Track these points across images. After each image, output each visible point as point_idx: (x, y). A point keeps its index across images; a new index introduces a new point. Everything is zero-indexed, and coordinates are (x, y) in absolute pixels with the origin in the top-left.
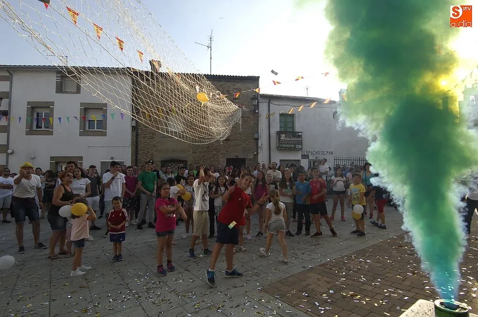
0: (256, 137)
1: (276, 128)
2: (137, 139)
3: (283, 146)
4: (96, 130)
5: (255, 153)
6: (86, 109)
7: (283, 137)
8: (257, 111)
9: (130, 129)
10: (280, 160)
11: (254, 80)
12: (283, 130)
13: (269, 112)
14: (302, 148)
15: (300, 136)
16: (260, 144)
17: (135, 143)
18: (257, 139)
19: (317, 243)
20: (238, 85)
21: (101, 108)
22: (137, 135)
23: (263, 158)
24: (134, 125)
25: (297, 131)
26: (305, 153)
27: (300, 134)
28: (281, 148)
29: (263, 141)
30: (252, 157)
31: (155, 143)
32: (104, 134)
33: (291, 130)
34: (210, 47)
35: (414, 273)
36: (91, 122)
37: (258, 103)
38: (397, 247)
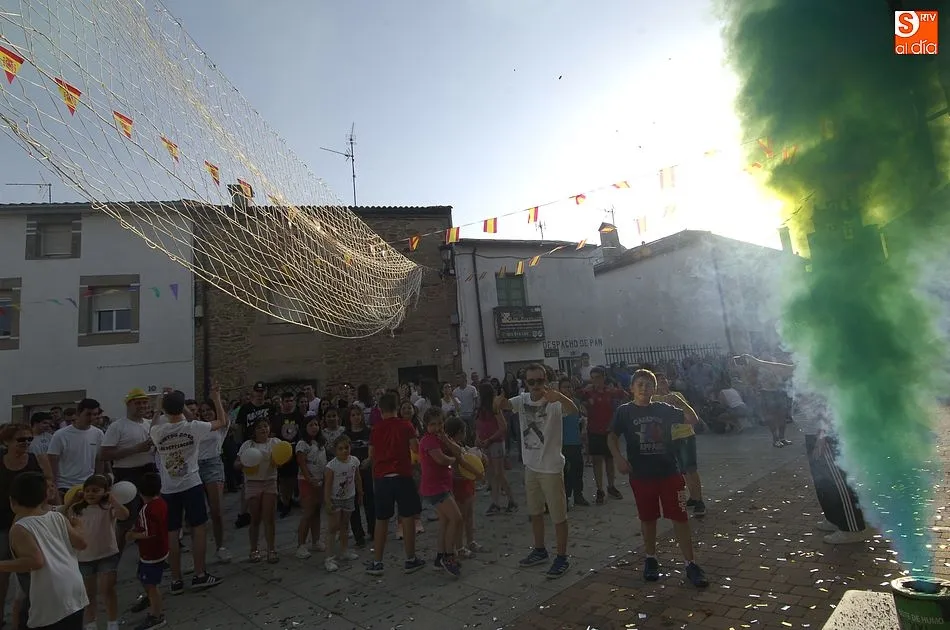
0: (454, 321)
1: (490, 302)
2: (206, 342)
3: (509, 335)
4: (115, 331)
5: (456, 353)
6: (93, 288)
7: (506, 316)
8: (452, 272)
9: (190, 324)
10: (505, 363)
11: (443, 213)
12: (504, 304)
13: (475, 270)
14: (543, 336)
15: (538, 314)
16: (462, 335)
17: (202, 353)
18: (456, 326)
19: (598, 520)
20: (412, 225)
21: (128, 285)
22: (207, 336)
23: (470, 362)
24: (199, 313)
25: (531, 304)
26: (551, 346)
27: (537, 310)
28: (505, 339)
29: (469, 330)
30: (449, 361)
31: (246, 348)
32: (135, 339)
33: (519, 303)
34: (350, 156)
35: (789, 557)
36: (104, 317)
37: (453, 255)
38: (747, 510)
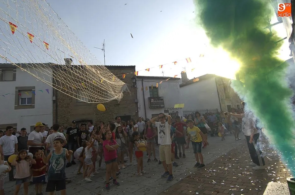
0: (136, 101)
1: (148, 95)
2: (57, 108)
3: (153, 106)
4: (27, 104)
5: (137, 112)
6: (20, 91)
7: (152, 100)
8: (135, 86)
9: (51, 102)
10: (152, 115)
11: (133, 68)
12: (152, 96)
13: (143, 86)
14: (164, 106)
15: (162, 100)
16: (139, 106)
17: (55, 111)
18: (137, 103)
19: (182, 163)
20: (123, 71)
21: (31, 90)
22: (57, 106)
23: (141, 114)
24: (54, 99)
25: (160, 96)
26: (166, 109)
27: (162, 98)
28: (152, 107)
29: (141, 104)
30: (134, 114)
31: (69, 110)
32: (33, 107)
33: (157, 96)
34: (103, 50)
35: (242, 174)
36: (23, 100)
37: (136, 81)
38: (228, 160)
